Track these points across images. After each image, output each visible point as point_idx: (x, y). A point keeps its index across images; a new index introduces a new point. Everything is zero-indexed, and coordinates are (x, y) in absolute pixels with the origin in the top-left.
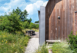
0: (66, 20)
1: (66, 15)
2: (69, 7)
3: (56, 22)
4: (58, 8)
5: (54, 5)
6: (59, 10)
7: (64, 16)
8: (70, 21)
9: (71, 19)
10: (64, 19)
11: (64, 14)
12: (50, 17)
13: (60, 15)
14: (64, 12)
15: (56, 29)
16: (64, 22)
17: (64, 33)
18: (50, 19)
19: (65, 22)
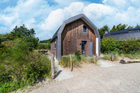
1: (73, 40)
2: (75, 35)
3: (68, 44)
5: (66, 33)
6: (69, 36)
8: (75, 44)
9: (76, 42)
10: (72, 42)
11: (72, 39)
12: (64, 41)
13: (69, 39)
14: (72, 37)
15: (68, 48)
16: (72, 44)
17: (72, 51)
18: (63, 42)
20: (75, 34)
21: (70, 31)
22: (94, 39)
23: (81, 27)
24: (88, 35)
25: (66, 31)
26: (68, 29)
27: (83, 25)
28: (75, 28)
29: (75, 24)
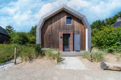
0: (54, 36)
1: (54, 33)
4: (49, 29)
5: (47, 27)
6: (50, 30)
7: (53, 34)
8: (57, 37)
9: (57, 35)
13: (50, 33)
14: (53, 31)
15: (48, 42)
19: (54, 37)
20: (57, 27)
21: (51, 25)
22: (83, 30)
23: (63, 19)
24: (73, 27)
25: (47, 25)
26: (49, 23)
27: (66, 17)
28: (57, 21)
29: (56, 17)
